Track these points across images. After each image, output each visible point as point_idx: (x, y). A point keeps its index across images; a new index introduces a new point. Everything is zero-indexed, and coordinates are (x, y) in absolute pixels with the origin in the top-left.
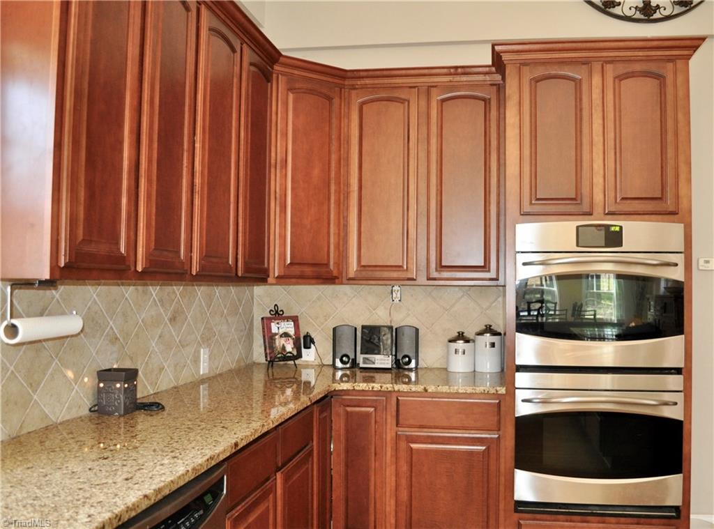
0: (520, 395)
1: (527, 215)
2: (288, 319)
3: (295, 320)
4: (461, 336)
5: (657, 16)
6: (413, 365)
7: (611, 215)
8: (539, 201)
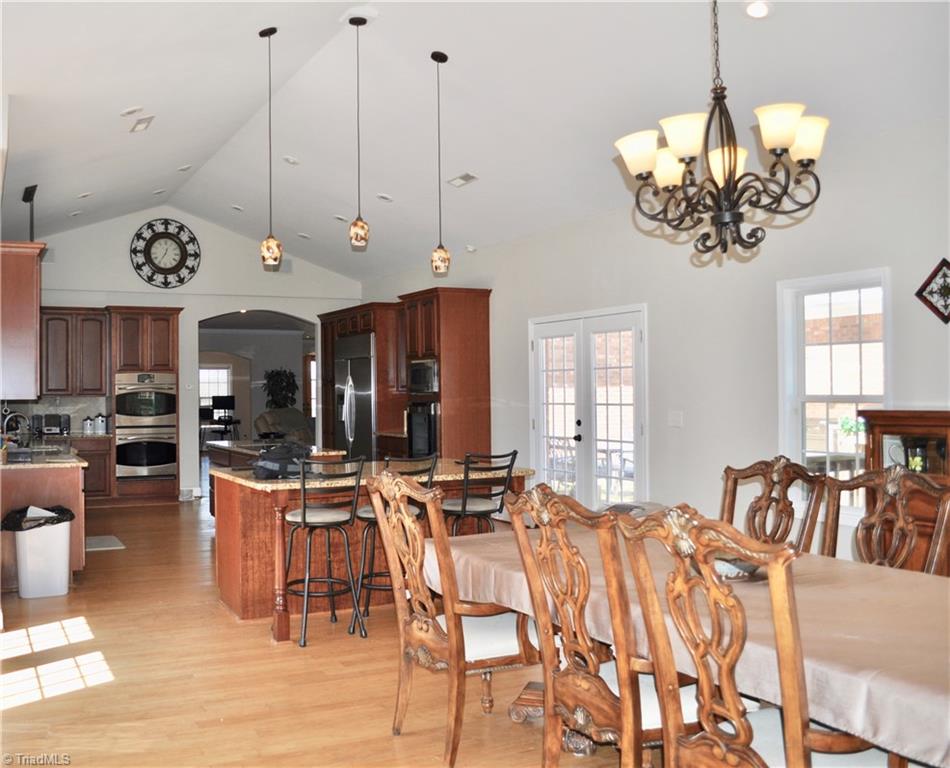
0: (118, 437)
1: (120, 371)
4: (88, 418)
7: (150, 370)
8: (124, 365)
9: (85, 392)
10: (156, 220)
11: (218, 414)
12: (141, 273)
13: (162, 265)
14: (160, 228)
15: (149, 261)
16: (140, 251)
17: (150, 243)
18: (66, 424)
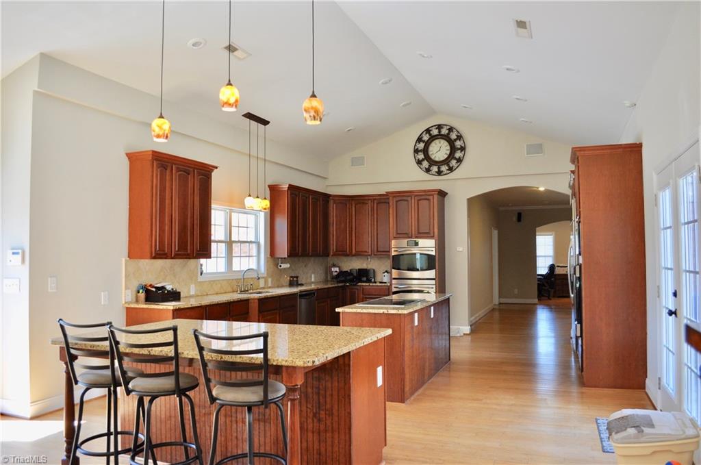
1: (394, 238)
2: (337, 267)
3: (339, 267)
4: (386, 272)
5: (442, 174)
6: (373, 280)
7: (417, 237)
8: (398, 234)
9: (379, 253)
10: (432, 127)
12: (421, 166)
13: (437, 159)
14: (435, 132)
15: (427, 157)
16: (421, 151)
17: (427, 144)
18: (372, 275)
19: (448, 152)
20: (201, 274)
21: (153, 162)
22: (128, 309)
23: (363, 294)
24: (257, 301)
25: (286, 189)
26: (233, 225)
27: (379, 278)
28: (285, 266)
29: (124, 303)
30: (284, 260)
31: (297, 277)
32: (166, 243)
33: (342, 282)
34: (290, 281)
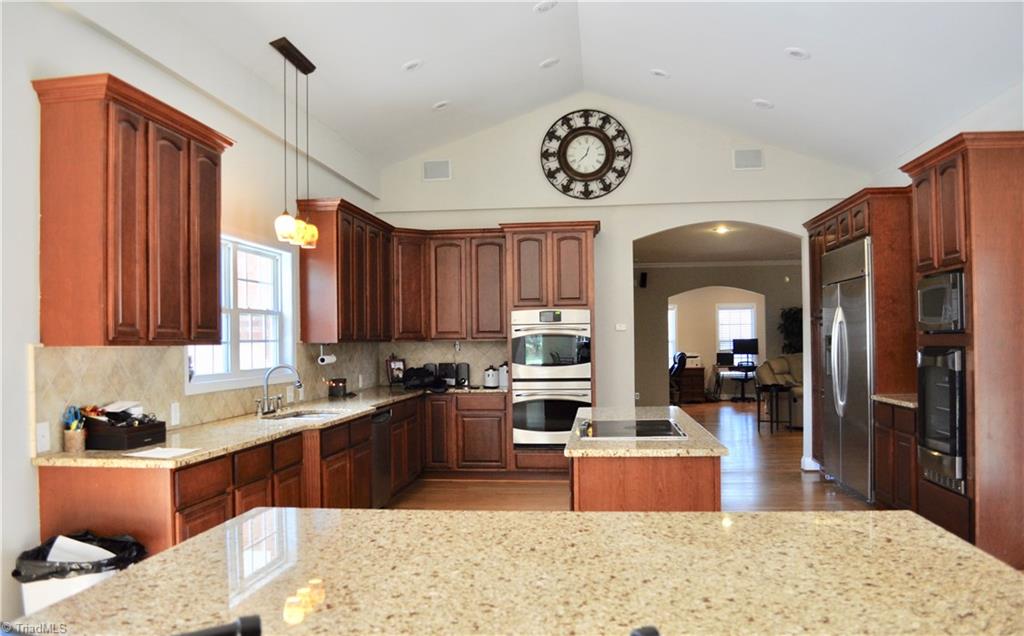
0: (515, 393)
1: (517, 307)
2: (400, 360)
3: (403, 361)
4: (491, 368)
5: (591, 196)
6: (466, 383)
7: (556, 306)
8: (522, 300)
9: (481, 335)
10: (573, 113)
11: (738, 359)
12: (554, 182)
13: (582, 170)
14: (578, 122)
15: (565, 166)
16: (553, 154)
17: (565, 143)
18: (463, 374)
19: (602, 159)
20: (190, 378)
21: (108, 106)
22: (43, 470)
23: (457, 408)
24: (317, 434)
25: (335, 209)
26: (239, 277)
27: (476, 380)
28: (330, 359)
29: (33, 455)
30: (329, 348)
31: (344, 381)
32: (138, 306)
33: (415, 388)
34: (331, 388)
